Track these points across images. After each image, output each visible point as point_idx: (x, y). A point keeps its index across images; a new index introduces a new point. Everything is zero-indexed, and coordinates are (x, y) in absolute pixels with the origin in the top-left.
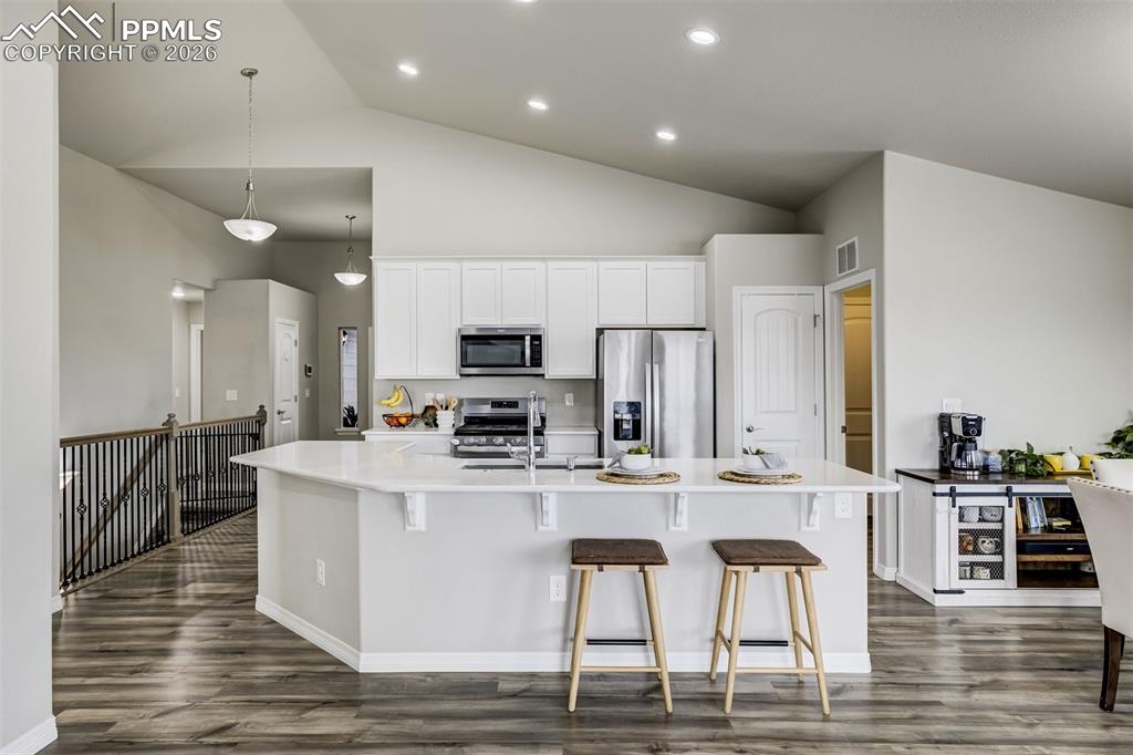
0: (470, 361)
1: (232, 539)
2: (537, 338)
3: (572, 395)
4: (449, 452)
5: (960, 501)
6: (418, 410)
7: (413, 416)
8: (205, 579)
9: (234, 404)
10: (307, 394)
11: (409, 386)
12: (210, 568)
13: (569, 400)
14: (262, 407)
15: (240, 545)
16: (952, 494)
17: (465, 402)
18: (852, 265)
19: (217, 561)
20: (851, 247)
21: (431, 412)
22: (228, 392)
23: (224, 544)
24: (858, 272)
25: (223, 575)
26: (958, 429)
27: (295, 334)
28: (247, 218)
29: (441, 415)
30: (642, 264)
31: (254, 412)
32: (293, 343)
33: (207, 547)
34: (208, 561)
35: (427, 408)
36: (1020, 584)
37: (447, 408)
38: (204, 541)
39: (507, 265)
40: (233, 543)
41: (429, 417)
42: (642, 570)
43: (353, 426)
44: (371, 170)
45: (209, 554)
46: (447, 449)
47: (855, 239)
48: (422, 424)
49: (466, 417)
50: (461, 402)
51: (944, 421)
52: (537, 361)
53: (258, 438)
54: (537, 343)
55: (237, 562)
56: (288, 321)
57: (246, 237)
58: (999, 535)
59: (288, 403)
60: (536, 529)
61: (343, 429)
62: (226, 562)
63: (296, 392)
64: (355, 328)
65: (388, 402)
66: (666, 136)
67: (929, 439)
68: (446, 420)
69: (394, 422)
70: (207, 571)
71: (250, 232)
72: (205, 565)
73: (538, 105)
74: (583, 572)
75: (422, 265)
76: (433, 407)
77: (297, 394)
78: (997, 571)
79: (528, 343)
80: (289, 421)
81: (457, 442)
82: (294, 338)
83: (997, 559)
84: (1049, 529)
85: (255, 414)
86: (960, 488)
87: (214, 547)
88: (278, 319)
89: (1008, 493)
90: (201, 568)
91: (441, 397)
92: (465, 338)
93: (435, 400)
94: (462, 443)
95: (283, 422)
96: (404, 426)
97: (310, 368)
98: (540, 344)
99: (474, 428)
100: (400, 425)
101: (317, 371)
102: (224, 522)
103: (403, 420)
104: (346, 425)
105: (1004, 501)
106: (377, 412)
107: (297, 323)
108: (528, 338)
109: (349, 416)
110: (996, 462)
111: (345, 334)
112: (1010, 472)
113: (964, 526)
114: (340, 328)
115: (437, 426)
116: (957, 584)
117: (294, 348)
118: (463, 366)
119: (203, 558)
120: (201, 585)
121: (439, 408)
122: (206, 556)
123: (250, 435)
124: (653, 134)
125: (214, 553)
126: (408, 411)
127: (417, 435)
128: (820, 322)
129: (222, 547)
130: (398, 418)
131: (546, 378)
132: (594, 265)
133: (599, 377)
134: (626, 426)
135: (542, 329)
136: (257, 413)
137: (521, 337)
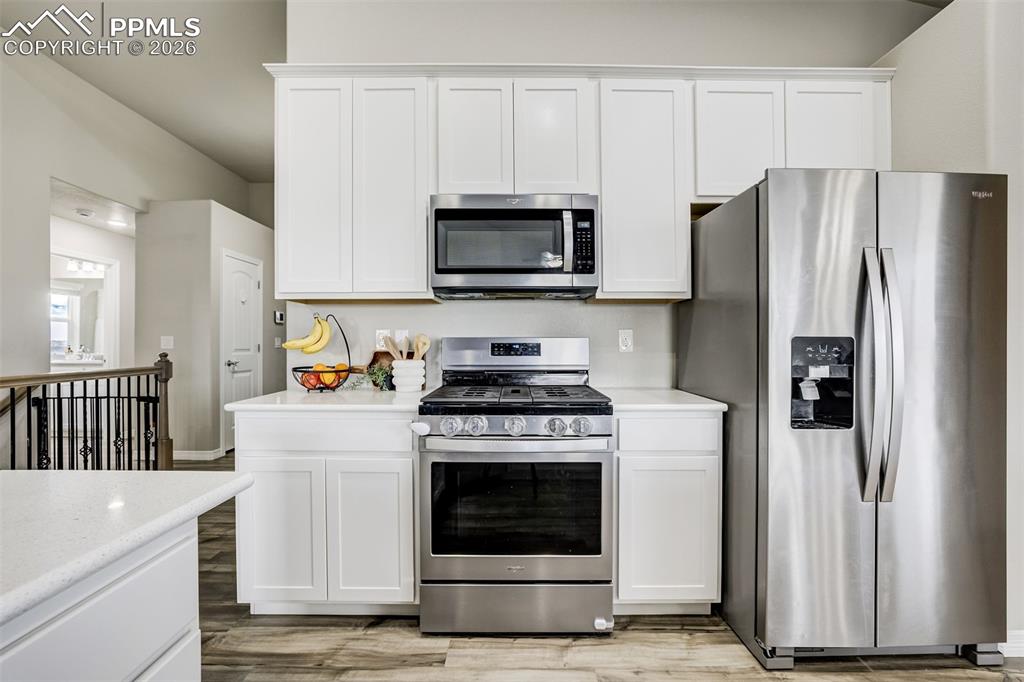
0: (449, 262)
2: (585, 215)
3: (630, 332)
6: (361, 360)
7: (351, 370)
10: (278, 344)
11: (338, 312)
13: (626, 340)
14: (164, 356)
17: (444, 346)
21: (385, 362)
22: (162, 339)
27: (256, 275)
29: (401, 368)
30: (776, 84)
31: (150, 361)
32: (254, 285)
35: (376, 356)
37: (410, 355)
39: (524, 81)
41: (380, 372)
48: (367, 384)
49: (445, 372)
50: (436, 345)
52: (585, 260)
54: (586, 225)
59: (245, 353)
63: (256, 338)
65: (301, 343)
68: (409, 377)
76: (387, 354)
77: (261, 342)
79: (568, 225)
80: (247, 373)
81: (423, 427)
85: (152, 365)
88: (228, 251)
91: (401, 337)
92: (442, 215)
93: (390, 341)
94: (435, 433)
95: (237, 375)
96: (330, 388)
97: (281, 316)
98: (592, 229)
99: (460, 396)
100: (325, 387)
103: (328, 378)
108: (568, 217)
115: (392, 387)
118: (439, 271)
121: (396, 355)
123: (139, 399)
126: (339, 360)
130: (317, 374)
131: (599, 295)
132: (687, 85)
133: (701, 295)
134: (810, 393)
135: (595, 198)
136: (155, 364)
137: (555, 215)
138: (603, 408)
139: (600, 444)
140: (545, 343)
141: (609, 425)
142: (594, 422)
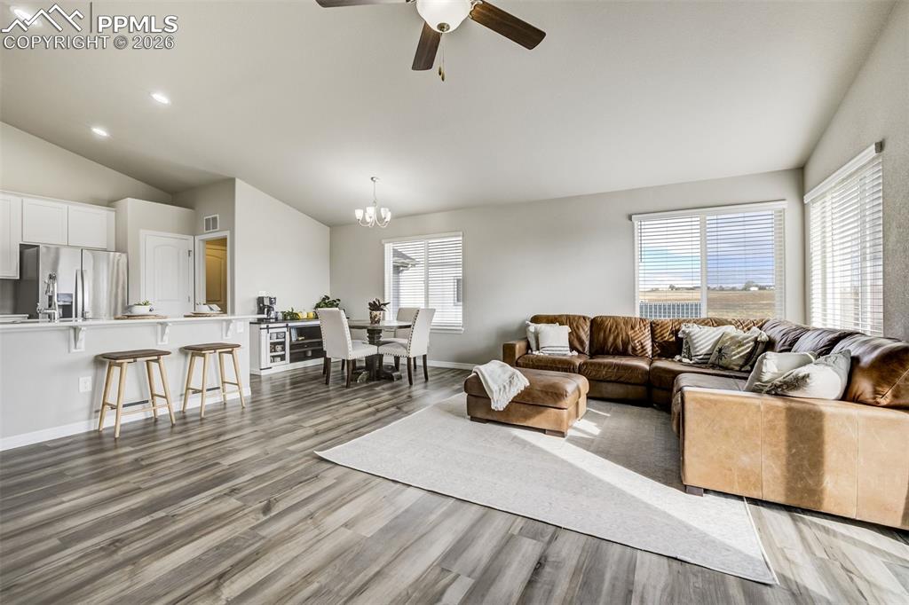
5: (271, 331)
16: (268, 328)
18: (215, 227)
20: (215, 219)
24: (219, 231)
26: (267, 302)
30: (63, 205)
36: (291, 362)
47: (218, 216)
51: (260, 300)
58: (283, 344)
60: (69, 351)
66: (100, 132)
67: (253, 309)
78: (283, 357)
83: (283, 353)
84: (297, 340)
86: (270, 326)
89: (287, 326)
105: (285, 329)
110: (280, 316)
112: (285, 319)
113: (272, 341)
116: (270, 365)
124: (90, 129)
128: (192, 254)
132: (18, 199)
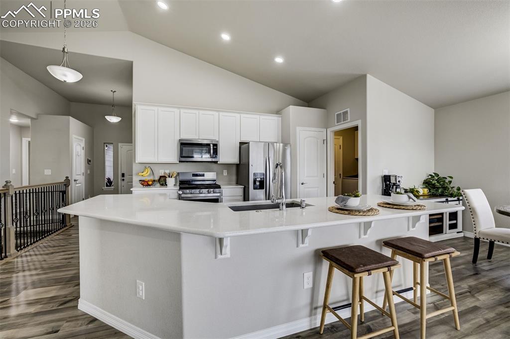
0: (184, 155)
1: (51, 250)
2: (215, 145)
3: (226, 171)
4: (176, 197)
6: (157, 178)
7: (154, 181)
8: (34, 285)
9: (49, 176)
10: (89, 172)
11: (152, 166)
12: (38, 274)
13: (225, 173)
14: (67, 177)
15: (58, 254)
17: (180, 174)
18: (345, 119)
19: (42, 268)
20: (346, 112)
21: (162, 179)
22: (45, 170)
23: (47, 254)
24: (349, 122)
25: (48, 280)
26: (394, 181)
27: (83, 145)
28: (63, 66)
29: (168, 180)
30: (258, 117)
31: (63, 180)
32: (82, 148)
33: (34, 258)
34: (36, 269)
35: (161, 177)
37: (171, 177)
38: (32, 253)
39: (201, 112)
40: (52, 253)
41: (162, 181)
42: (389, 270)
43: (110, 186)
44: (132, 63)
45: (36, 263)
46: (176, 196)
47: (348, 110)
48: (159, 185)
50: (178, 174)
51: (387, 178)
52: (215, 155)
53: (65, 193)
54: (216, 147)
55: (58, 267)
56: (80, 138)
57: (62, 78)
59: (79, 176)
61: (106, 187)
62: (50, 268)
63: (83, 170)
64: (112, 144)
65: (142, 174)
66: (279, 60)
68: (171, 182)
69: (145, 184)
70: (35, 278)
71: (65, 75)
72: (34, 272)
73: (226, 37)
74: (360, 277)
75: (161, 109)
76: (165, 177)
77: (84, 172)
79: (212, 147)
80: (80, 185)
81: (180, 192)
82: (82, 146)
85: (63, 181)
87: (40, 257)
88: (74, 136)
90: (31, 275)
91: (167, 172)
92: (182, 144)
93: (165, 173)
94: (183, 193)
95: (77, 185)
96: (150, 185)
97: (90, 160)
98: (217, 148)
99: (186, 186)
100: (148, 185)
101: (94, 162)
102: (45, 239)
103: (150, 183)
104: (107, 186)
106: (136, 179)
107: (84, 139)
108: (211, 145)
109: (108, 182)
111: (107, 146)
114: (104, 143)
115: (167, 185)
117: (82, 150)
118: (181, 157)
119: (32, 267)
120: (31, 292)
121: (167, 176)
122: (34, 265)
123: (60, 192)
124: (273, 59)
125: (39, 261)
126: (152, 178)
127: (157, 190)
128: (325, 142)
129: (46, 257)
130: (147, 182)
131: (218, 163)
132: (239, 115)
133: (241, 163)
134: (258, 184)
135: (218, 141)
136: (65, 180)
137: (208, 145)
138: (219, 187)
139: (219, 194)
140: (206, 173)
141: (220, 191)
142: (217, 190)
